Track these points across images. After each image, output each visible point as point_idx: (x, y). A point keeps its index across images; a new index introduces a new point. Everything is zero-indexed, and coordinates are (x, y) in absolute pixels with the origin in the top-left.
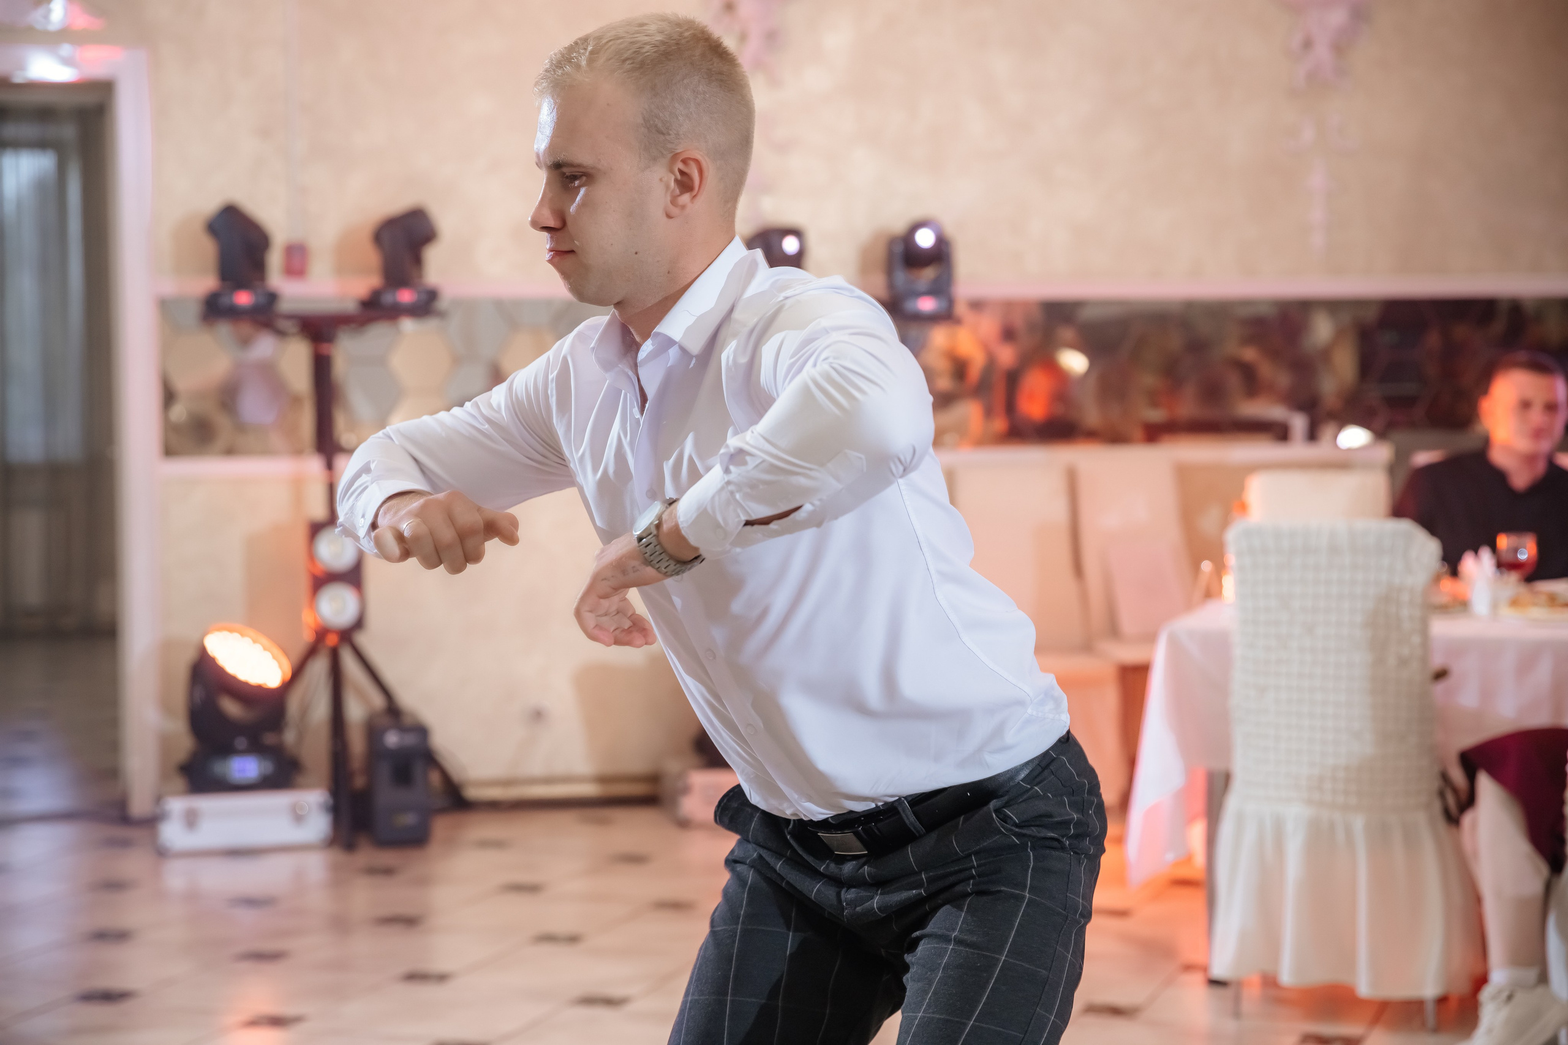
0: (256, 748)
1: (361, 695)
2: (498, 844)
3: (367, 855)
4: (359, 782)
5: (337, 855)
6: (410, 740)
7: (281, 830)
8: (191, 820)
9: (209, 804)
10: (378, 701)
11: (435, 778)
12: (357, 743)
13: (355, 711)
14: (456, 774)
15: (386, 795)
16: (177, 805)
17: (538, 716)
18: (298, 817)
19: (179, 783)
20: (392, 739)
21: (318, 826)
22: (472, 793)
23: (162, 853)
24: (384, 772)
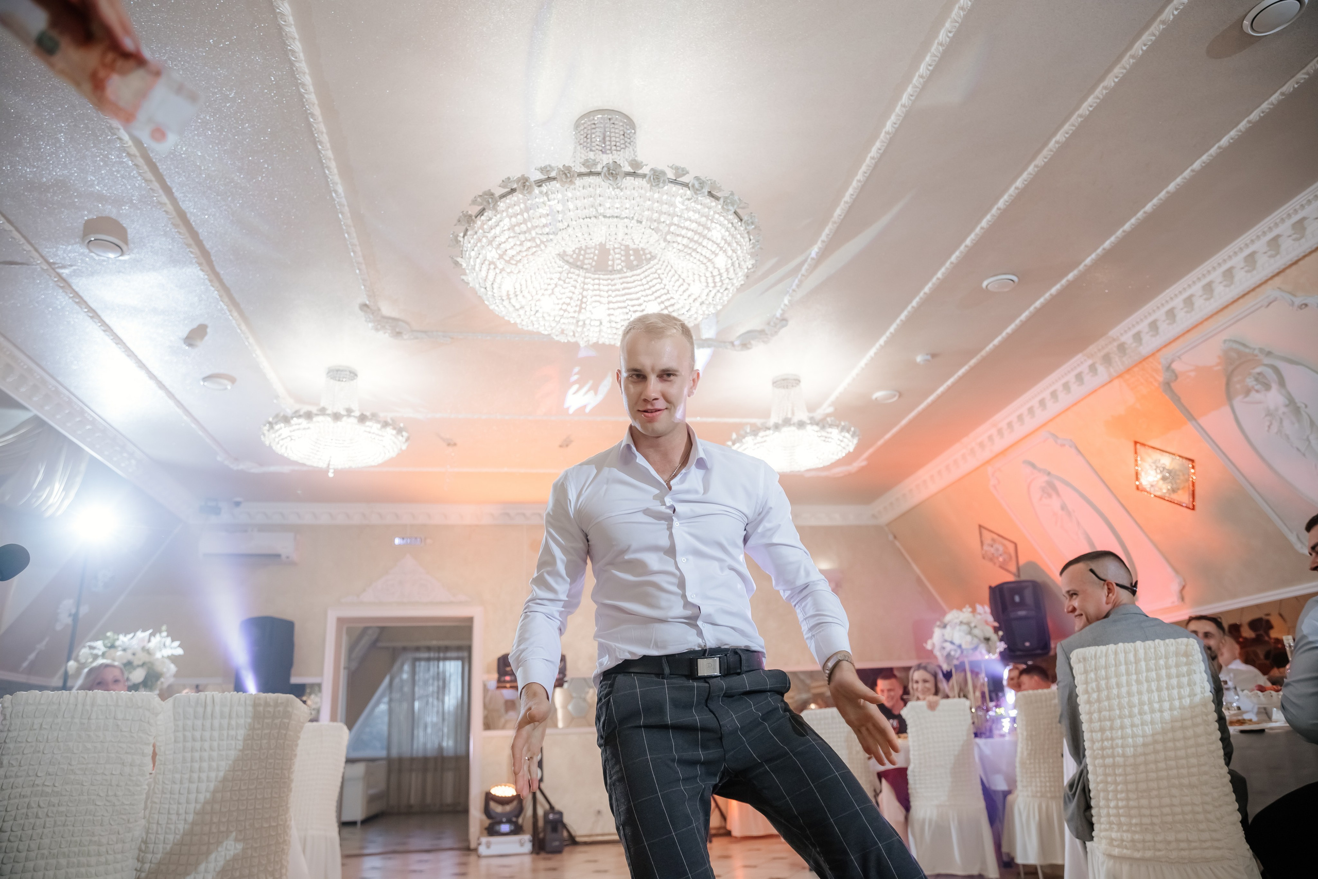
0: (509, 821)
1: (542, 806)
2: (585, 852)
3: (543, 855)
4: (541, 835)
5: (534, 856)
6: (557, 816)
7: (516, 849)
8: (488, 845)
9: (494, 839)
10: (547, 807)
11: (565, 834)
12: (541, 823)
13: (540, 812)
14: (573, 833)
15: (550, 836)
16: (484, 840)
17: (599, 812)
18: (522, 845)
19: (485, 832)
20: (551, 816)
21: (528, 847)
22: (578, 839)
23: (479, 856)
24: (549, 828)
